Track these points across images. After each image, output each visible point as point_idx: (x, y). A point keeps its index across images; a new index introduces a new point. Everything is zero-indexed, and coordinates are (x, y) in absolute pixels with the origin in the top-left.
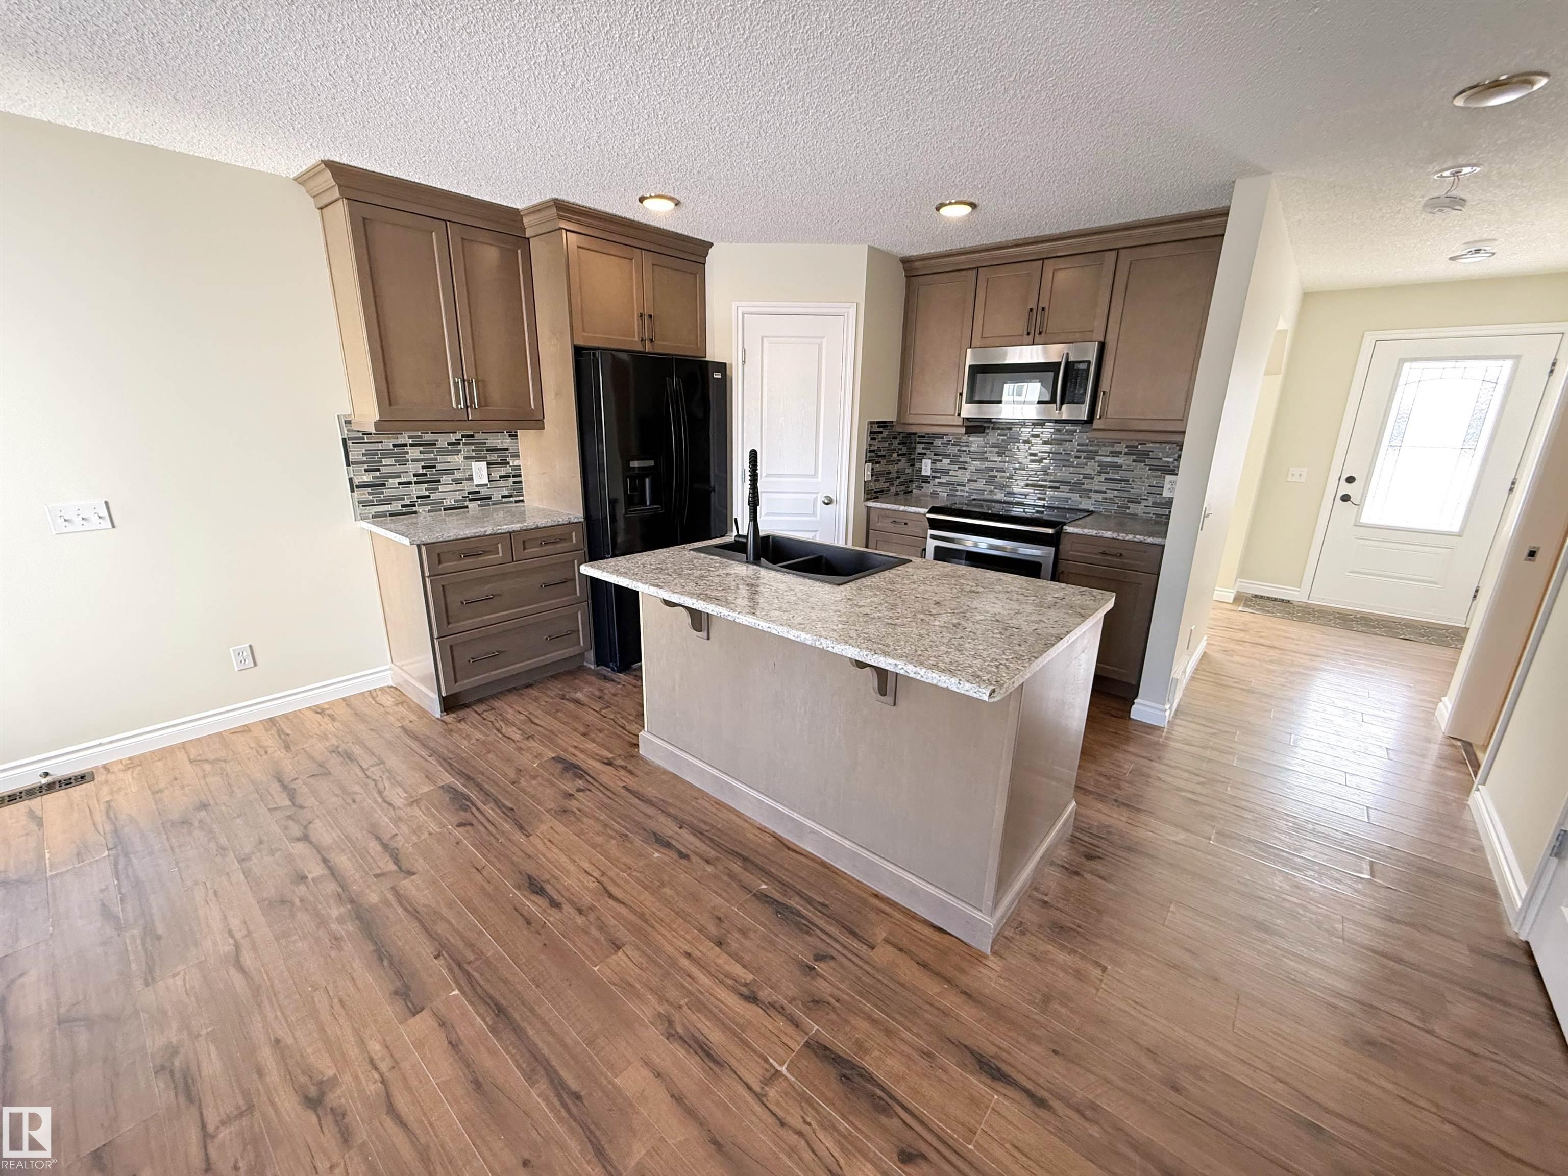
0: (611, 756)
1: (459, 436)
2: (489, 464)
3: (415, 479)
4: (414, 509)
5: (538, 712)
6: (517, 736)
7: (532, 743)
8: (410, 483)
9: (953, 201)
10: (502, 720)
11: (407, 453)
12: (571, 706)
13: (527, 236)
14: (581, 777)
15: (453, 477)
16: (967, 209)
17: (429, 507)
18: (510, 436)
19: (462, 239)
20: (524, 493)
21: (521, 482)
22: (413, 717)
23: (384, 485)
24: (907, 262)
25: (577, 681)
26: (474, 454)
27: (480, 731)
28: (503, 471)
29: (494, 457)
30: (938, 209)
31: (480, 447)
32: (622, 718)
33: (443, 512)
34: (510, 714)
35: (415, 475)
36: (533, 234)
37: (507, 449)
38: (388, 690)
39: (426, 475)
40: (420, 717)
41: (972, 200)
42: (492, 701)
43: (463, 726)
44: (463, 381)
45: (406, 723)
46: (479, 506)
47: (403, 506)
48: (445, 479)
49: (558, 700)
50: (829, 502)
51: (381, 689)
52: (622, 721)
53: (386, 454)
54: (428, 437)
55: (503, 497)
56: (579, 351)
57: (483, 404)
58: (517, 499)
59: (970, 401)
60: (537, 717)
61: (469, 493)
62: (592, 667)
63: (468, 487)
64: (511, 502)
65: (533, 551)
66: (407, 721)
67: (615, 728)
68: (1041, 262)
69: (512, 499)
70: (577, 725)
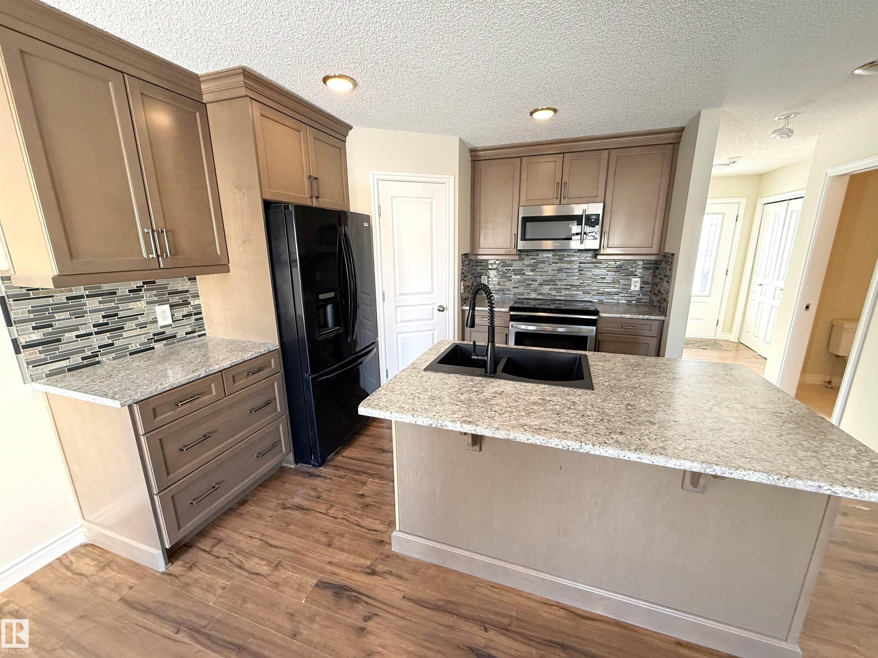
0: (369, 563)
1: (140, 283)
2: (172, 306)
3: (96, 329)
4: (97, 359)
5: (270, 532)
6: (264, 569)
7: (285, 573)
8: (90, 334)
9: (544, 107)
10: (237, 553)
11: (85, 305)
12: (297, 514)
13: (204, 102)
14: (357, 600)
15: (137, 322)
16: (551, 113)
17: (114, 355)
18: (189, 279)
19: (142, 94)
20: (206, 327)
21: (202, 318)
22: (131, 581)
23: (59, 340)
24: (473, 151)
25: (287, 485)
26: (156, 298)
27: (220, 575)
28: (185, 311)
29: (176, 299)
30: (531, 114)
31: (162, 291)
32: (351, 514)
33: (129, 357)
34: (243, 543)
35: (95, 326)
36: (211, 100)
37: (187, 291)
38: (83, 551)
39: (107, 324)
40: (140, 578)
41: (555, 107)
42: (215, 532)
43: (196, 574)
44: (153, 231)
45: (125, 592)
46: (165, 345)
47: (83, 359)
48: (128, 325)
49: (281, 511)
50: (442, 309)
51: (73, 552)
52: (353, 518)
53: (59, 308)
54: (106, 287)
55: (187, 334)
56: (267, 205)
57: (173, 253)
58: (200, 333)
59: (524, 239)
60: (272, 538)
61: (154, 335)
62: (293, 466)
63: (152, 330)
64: (195, 337)
65: (241, 383)
66: (126, 589)
67: (353, 529)
68: (562, 155)
69: (195, 334)
70: (317, 536)
